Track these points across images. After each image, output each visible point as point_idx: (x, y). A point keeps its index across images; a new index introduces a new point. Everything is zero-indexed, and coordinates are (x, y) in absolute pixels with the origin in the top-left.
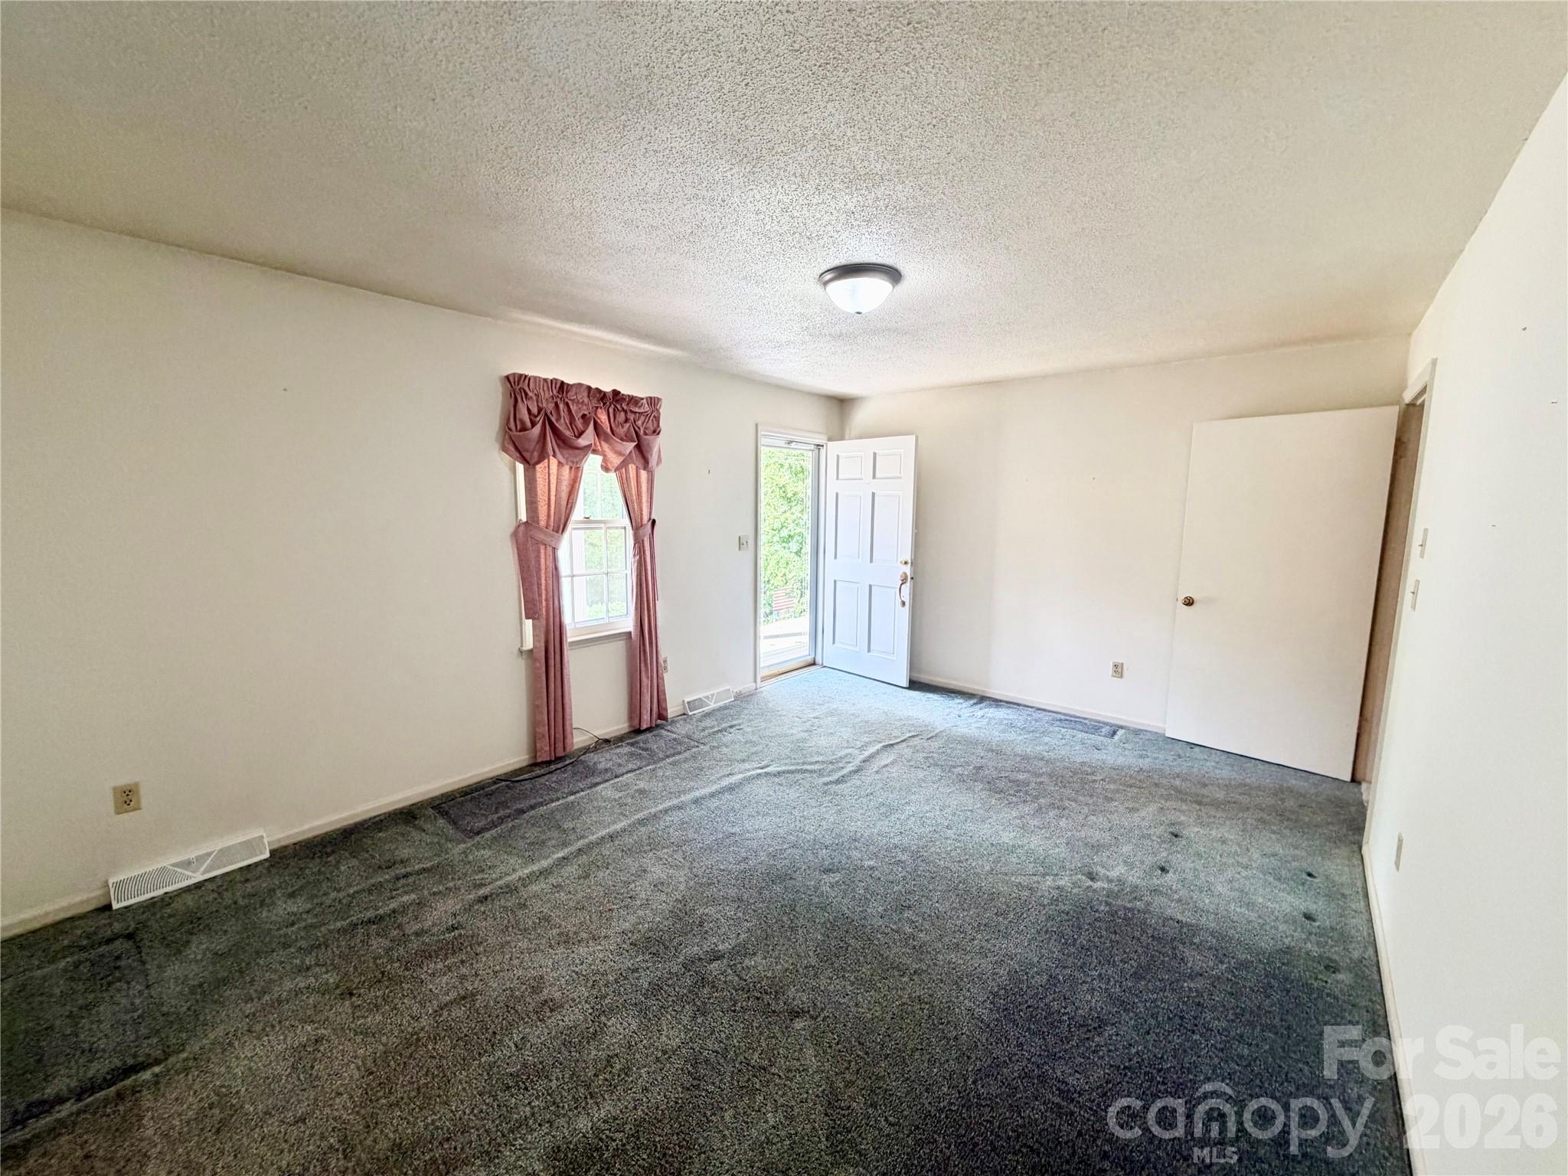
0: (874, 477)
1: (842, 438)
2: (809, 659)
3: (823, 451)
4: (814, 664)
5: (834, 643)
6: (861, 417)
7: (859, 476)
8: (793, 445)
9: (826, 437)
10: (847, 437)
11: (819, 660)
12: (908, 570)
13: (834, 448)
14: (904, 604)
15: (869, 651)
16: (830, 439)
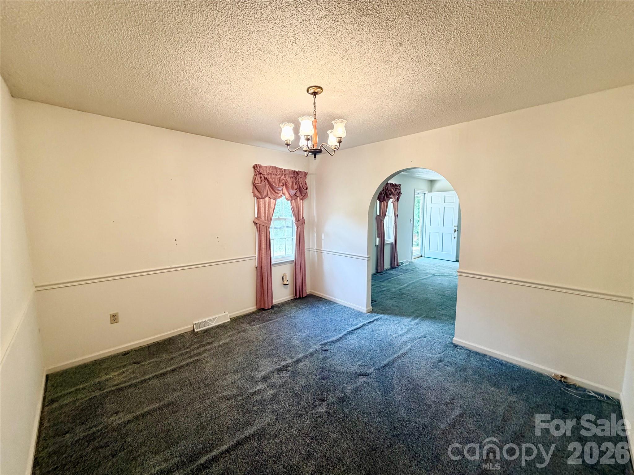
0: (445, 203)
1: (431, 192)
2: (420, 255)
3: (426, 195)
4: (421, 256)
5: (429, 250)
6: (437, 186)
7: (439, 202)
8: (420, 194)
9: (427, 191)
10: (433, 191)
11: (423, 255)
12: (456, 228)
13: (429, 195)
14: (455, 238)
15: (442, 252)
16: (429, 192)
